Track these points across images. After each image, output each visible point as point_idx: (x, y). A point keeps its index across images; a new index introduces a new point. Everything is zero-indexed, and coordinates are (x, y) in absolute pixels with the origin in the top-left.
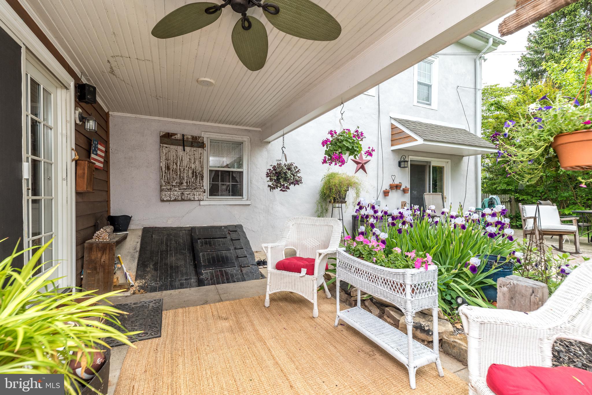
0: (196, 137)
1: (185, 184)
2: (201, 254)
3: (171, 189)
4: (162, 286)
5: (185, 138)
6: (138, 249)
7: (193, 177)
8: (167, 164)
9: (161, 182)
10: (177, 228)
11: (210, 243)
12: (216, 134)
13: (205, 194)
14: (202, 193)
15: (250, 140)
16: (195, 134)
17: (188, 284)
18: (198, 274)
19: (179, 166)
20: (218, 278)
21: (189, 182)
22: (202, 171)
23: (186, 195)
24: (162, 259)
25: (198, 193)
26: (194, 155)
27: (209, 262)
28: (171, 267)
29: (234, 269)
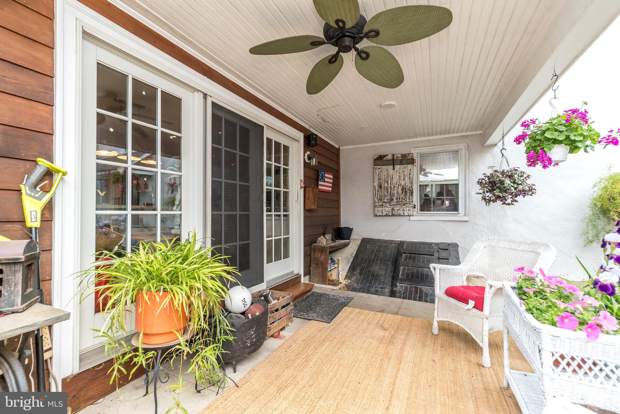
0: (406, 155)
1: (395, 200)
2: (402, 268)
3: (382, 205)
4: (361, 288)
5: (395, 157)
6: (354, 255)
7: (403, 193)
8: (380, 183)
9: (374, 199)
10: (389, 241)
11: (414, 258)
12: (426, 148)
13: (415, 209)
14: (411, 209)
15: (468, 147)
16: (405, 152)
17: (382, 292)
18: (393, 285)
19: (389, 184)
20: (410, 294)
21: (399, 198)
22: (412, 187)
23: (396, 211)
24: (368, 266)
25: (407, 208)
26: (404, 172)
27: (407, 277)
28: (373, 274)
29: (431, 289)
